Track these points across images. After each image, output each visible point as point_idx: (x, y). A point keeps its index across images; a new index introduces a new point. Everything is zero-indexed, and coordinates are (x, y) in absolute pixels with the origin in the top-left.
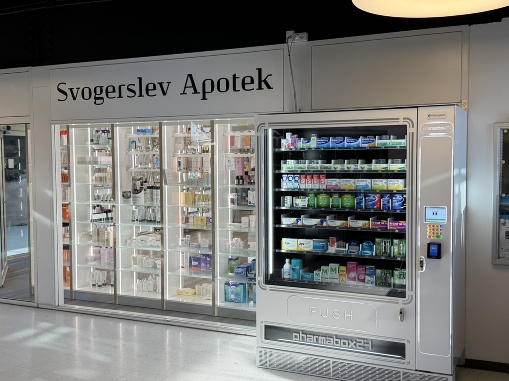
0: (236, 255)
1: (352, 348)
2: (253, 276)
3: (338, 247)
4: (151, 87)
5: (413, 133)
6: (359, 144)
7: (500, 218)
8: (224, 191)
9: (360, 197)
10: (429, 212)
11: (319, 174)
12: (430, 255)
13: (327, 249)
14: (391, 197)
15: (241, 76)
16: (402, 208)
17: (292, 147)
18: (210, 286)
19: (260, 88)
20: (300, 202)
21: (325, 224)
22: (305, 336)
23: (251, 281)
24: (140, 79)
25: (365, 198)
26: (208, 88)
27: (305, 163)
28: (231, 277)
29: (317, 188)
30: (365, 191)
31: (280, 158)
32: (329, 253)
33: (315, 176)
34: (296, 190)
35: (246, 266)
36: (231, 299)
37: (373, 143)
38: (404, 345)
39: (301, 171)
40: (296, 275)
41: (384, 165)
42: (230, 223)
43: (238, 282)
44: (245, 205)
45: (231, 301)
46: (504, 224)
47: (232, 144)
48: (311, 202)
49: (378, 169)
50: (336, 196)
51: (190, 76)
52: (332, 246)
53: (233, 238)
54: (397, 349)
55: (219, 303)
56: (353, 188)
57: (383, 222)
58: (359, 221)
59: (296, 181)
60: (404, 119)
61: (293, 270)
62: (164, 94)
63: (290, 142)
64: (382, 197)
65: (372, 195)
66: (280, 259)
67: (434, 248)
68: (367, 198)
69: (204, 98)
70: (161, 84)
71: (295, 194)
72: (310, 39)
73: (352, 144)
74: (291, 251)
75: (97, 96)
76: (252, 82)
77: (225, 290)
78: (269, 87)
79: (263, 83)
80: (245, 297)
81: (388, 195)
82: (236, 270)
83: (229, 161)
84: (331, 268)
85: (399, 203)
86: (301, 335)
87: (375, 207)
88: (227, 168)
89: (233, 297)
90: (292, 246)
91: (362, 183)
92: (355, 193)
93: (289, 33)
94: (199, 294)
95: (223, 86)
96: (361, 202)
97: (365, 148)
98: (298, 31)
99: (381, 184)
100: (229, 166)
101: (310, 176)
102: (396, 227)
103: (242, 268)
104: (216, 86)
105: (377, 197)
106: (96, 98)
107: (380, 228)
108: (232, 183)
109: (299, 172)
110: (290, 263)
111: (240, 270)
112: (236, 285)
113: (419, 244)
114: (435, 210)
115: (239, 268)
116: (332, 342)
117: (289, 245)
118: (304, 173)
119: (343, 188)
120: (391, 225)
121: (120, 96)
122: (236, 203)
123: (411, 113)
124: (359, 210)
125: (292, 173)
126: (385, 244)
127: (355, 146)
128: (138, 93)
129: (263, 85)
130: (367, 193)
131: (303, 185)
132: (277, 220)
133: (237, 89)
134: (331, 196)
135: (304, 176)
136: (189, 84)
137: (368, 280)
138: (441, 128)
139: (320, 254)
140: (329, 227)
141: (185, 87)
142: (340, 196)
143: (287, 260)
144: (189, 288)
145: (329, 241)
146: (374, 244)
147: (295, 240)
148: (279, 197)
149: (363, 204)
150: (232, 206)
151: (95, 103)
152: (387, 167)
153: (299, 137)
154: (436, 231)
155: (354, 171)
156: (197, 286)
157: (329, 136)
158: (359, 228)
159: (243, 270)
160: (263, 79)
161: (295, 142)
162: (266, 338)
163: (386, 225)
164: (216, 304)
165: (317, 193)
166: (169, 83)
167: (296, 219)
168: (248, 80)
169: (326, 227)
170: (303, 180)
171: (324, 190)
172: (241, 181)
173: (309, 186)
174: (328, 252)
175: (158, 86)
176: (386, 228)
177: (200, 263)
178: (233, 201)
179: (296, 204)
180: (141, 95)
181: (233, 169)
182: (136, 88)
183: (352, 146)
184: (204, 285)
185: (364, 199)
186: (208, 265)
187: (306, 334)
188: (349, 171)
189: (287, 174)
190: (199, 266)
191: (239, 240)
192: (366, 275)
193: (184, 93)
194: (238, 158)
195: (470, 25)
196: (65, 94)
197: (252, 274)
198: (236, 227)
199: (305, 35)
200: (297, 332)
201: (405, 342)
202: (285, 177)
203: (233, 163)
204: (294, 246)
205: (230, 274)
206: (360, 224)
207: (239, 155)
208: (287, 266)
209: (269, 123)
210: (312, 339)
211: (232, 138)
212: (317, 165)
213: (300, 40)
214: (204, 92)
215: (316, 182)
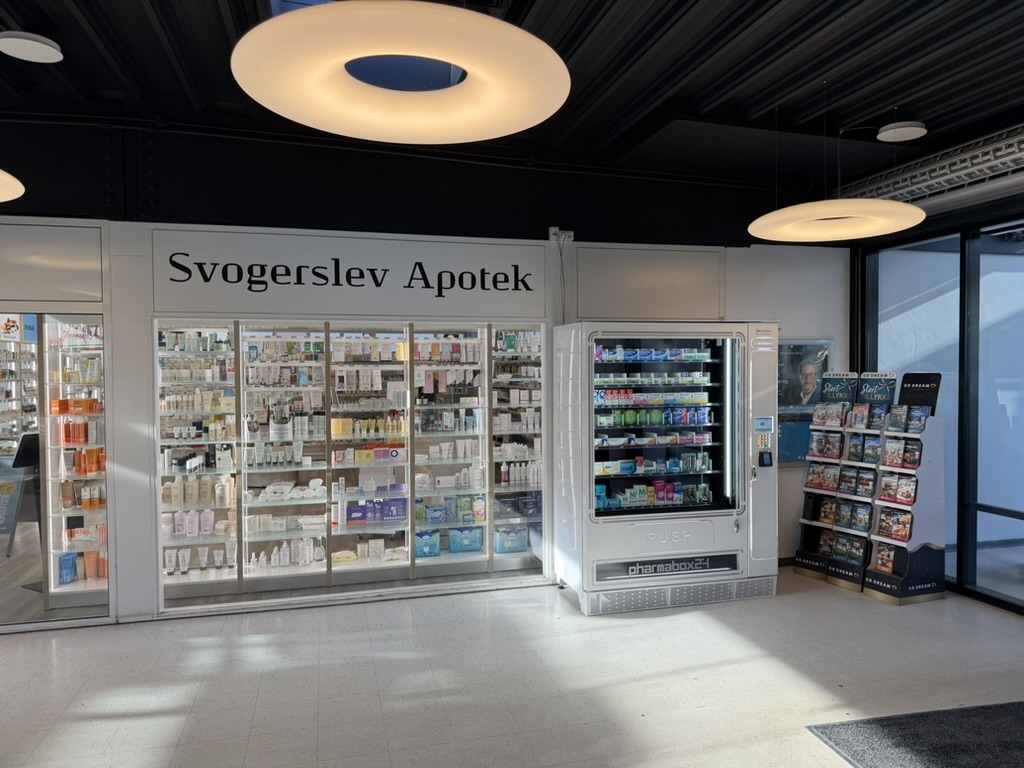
1: (691, 569)
3: (646, 466)
4: (356, 273)
5: (744, 347)
6: (667, 357)
9: (668, 412)
11: (626, 388)
13: (635, 470)
14: (696, 411)
15: (491, 271)
17: (598, 359)
19: (516, 288)
20: (607, 421)
21: (632, 443)
22: (642, 567)
24: (337, 262)
25: (672, 412)
26: (446, 282)
27: (610, 377)
29: (624, 403)
30: (672, 405)
32: (638, 474)
33: (621, 391)
34: (603, 407)
36: (427, 553)
37: (680, 356)
38: (736, 555)
39: (608, 386)
40: (601, 503)
41: (690, 379)
43: (432, 529)
48: (618, 420)
49: (683, 383)
50: (643, 412)
51: (420, 265)
52: (640, 466)
54: (728, 561)
56: (662, 402)
57: (690, 436)
58: (667, 437)
59: (601, 397)
60: (737, 333)
61: (599, 497)
62: (378, 284)
64: (688, 411)
65: (679, 409)
67: (767, 461)
68: (674, 413)
69: (440, 294)
70: (372, 272)
72: (575, 240)
73: (660, 357)
75: (253, 279)
76: (507, 280)
78: (528, 288)
79: (520, 283)
84: (640, 491)
86: (639, 567)
87: (682, 421)
89: (426, 549)
91: (670, 397)
92: (663, 408)
93: (553, 230)
95: (467, 282)
96: (668, 417)
97: (672, 360)
98: (564, 229)
99: (687, 398)
101: (617, 391)
104: (457, 280)
105: (684, 411)
106: (250, 281)
107: (687, 443)
109: (606, 386)
113: (750, 454)
116: (670, 567)
119: (652, 403)
120: (697, 439)
121: (299, 281)
123: (742, 328)
124: (667, 426)
125: (597, 388)
126: (692, 459)
127: (664, 359)
128: (332, 280)
129: (521, 285)
130: (674, 407)
131: (609, 401)
133: (486, 288)
134: (638, 412)
135: (610, 391)
136: (418, 274)
137: (677, 498)
138: (768, 343)
139: (629, 476)
140: (637, 445)
141: (412, 278)
142: (648, 412)
145: (636, 461)
146: (680, 459)
147: (601, 463)
151: (250, 288)
152: (693, 381)
154: (764, 441)
155: (660, 385)
156: (358, 547)
158: (668, 444)
160: (520, 278)
161: (601, 353)
163: (693, 439)
165: (624, 409)
166: (386, 271)
167: (601, 440)
168: (501, 278)
169: (632, 446)
170: (610, 396)
171: (631, 405)
173: (616, 402)
174: (636, 473)
175: (367, 274)
176: (693, 443)
179: (600, 423)
180: (337, 283)
181: (422, 384)
182: (330, 274)
183: (661, 359)
185: (671, 414)
187: (643, 565)
188: (656, 385)
190: (364, 517)
192: (674, 492)
193: (409, 286)
195: (726, 247)
196: (187, 270)
199: (572, 233)
200: (633, 564)
204: (600, 470)
206: (666, 440)
209: (602, 332)
210: (650, 569)
212: (624, 379)
213: (566, 239)
214: (440, 288)
215: (623, 397)
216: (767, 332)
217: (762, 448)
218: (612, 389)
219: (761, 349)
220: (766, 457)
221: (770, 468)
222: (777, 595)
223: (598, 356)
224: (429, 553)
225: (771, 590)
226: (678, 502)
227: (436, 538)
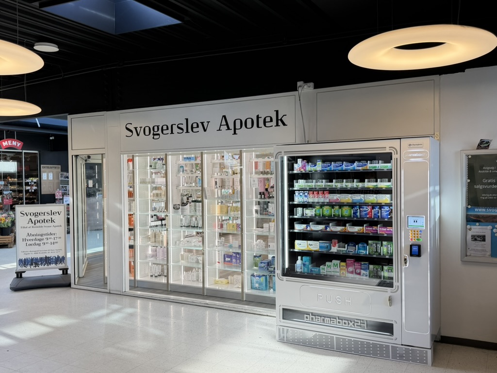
0: (259, 253)
1: (351, 327)
2: (273, 269)
3: (339, 247)
4: (195, 125)
5: (397, 159)
6: (354, 168)
7: (467, 225)
8: (250, 204)
9: (356, 209)
10: (411, 220)
11: (323, 190)
12: (413, 253)
13: (331, 249)
14: (380, 208)
16: (389, 217)
17: (302, 170)
18: (240, 277)
19: (277, 125)
20: (309, 213)
21: (328, 229)
22: (314, 317)
23: (271, 273)
24: (187, 120)
26: (238, 126)
27: (313, 182)
28: (255, 270)
29: (322, 201)
30: (360, 203)
31: (293, 178)
33: (320, 192)
34: (306, 203)
35: (267, 262)
36: (256, 287)
37: (365, 166)
38: (392, 325)
39: (310, 188)
40: (306, 269)
41: (375, 184)
42: (254, 228)
43: (261, 274)
44: (266, 214)
45: (256, 289)
46: (470, 229)
47: (256, 167)
48: (318, 213)
49: (370, 187)
50: (337, 207)
51: (224, 117)
52: (334, 246)
53: (257, 239)
54: (386, 328)
55: (247, 290)
56: (350, 201)
57: (375, 228)
58: (355, 227)
59: (305, 196)
60: (390, 147)
61: (304, 265)
62: (205, 130)
63: (301, 166)
64: (373, 208)
65: (365, 207)
66: (294, 256)
67: (415, 249)
68: (361, 209)
69: (235, 133)
70: (202, 123)
71: (304, 206)
72: (315, 87)
73: (349, 167)
74: (302, 250)
75: (155, 133)
76: (271, 120)
77: (251, 281)
78: (284, 124)
79: (280, 121)
80: (266, 286)
81: (378, 207)
82: (260, 265)
83: (254, 181)
84: (334, 264)
85: (386, 213)
86: (311, 316)
87: (368, 216)
88: (252, 186)
89: (257, 285)
90: (303, 247)
91: (358, 197)
92: (352, 205)
93: (299, 84)
94: (231, 283)
95: (249, 125)
96: (357, 212)
97: (359, 170)
98: (306, 82)
99: (372, 198)
100: (253, 185)
101: (316, 192)
102: (385, 232)
103: (264, 263)
104: (242, 124)
105: (369, 208)
106: (154, 135)
107: (372, 233)
108: (256, 197)
109: (308, 189)
110: (302, 259)
111: (263, 265)
112: (259, 276)
113: (403, 245)
114: (415, 219)
115: (261, 263)
116: (335, 322)
117: (301, 245)
118: (312, 190)
119: (342, 201)
120: (381, 230)
121: (172, 133)
122: (259, 213)
123: (395, 143)
124: (355, 219)
125: (302, 190)
126: (376, 245)
127: (351, 169)
128: (185, 130)
129: (280, 123)
130: (361, 205)
131: (311, 199)
132: (291, 226)
133: (260, 126)
134: (333, 208)
135: (312, 192)
136: (224, 123)
137: (363, 274)
138: (420, 155)
139: (325, 252)
140: (332, 231)
141: (221, 125)
142: (340, 208)
143: (299, 258)
144: (223, 279)
145: (332, 243)
146: (368, 245)
147: (306, 241)
148: (292, 208)
149: (358, 214)
150: (256, 215)
151: (153, 138)
152: (377, 185)
153: (308, 162)
154: (416, 236)
155: (350, 188)
156: (229, 277)
157: (331, 161)
158: (355, 232)
159: (265, 265)
160: (279, 118)
161: (305, 166)
162: (283, 319)
163: (377, 230)
164: (244, 291)
165: (322, 205)
166: (208, 122)
167: (306, 225)
168: (268, 119)
169: (329, 232)
170: (311, 196)
171: (327, 203)
172: (263, 196)
173: (316, 200)
174: (331, 251)
175: (200, 125)
176: (377, 233)
177: (231, 259)
178: (257, 211)
179: (306, 214)
180: (187, 132)
181: (257, 187)
182: (184, 127)
183: (349, 169)
184: (235, 276)
185: (359, 210)
186: (238, 261)
187: (315, 316)
188: (347, 188)
189: (299, 190)
190: (231, 262)
191: (262, 241)
192: (361, 269)
193: (219, 130)
194: (261, 178)
195: (440, 75)
196: (131, 131)
197: (272, 268)
198: (259, 231)
199: (312, 84)
200: (308, 314)
201: (393, 323)
202: (297, 193)
203: (256, 182)
204: (305, 247)
205: (255, 268)
206: (356, 229)
207: (262, 176)
208: (299, 262)
209: (285, 152)
210: (320, 319)
211: (256, 163)
212: (323, 184)
213: (308, 88)
214: (235, 129)
215: (320, 196)
217: (415, 241)
219: (412, 160)
223: (303, 168)
225: (426, 360)
227: (263, 279)
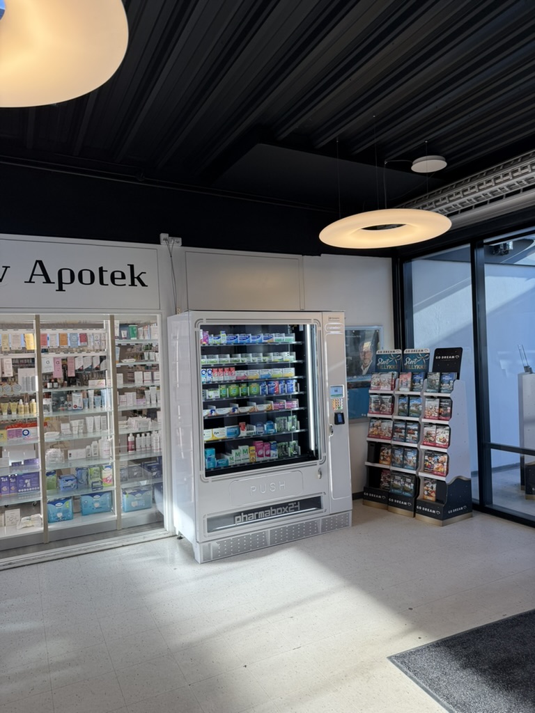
3: (248, 430)
5: (320, 331)
6: (261, 340)
9: (264, 385)
11: (229, 366)
13: (240, 433)
14: (286, 383)
15: (109, 270)
17: (204, 343)
19: (133, 284)
20: (213, 394)
21: (236, 411)
22: (246, 516)
25: (267, 384)
26: (66, 277)
27: (216, 358)
29: (228, 379)
30: (267, 379)
32: (242, 437)
33: (226, 369)
34: (211, 383)
37: (272, 339)
38: (320, 497)
39: (214, 365)
40: (211, 464)
41: (280, 357)
43: (65, 497)
44: (63, 410)
47: (44, 343)
48: (223, 393)
49: (274, 361)
50: (244, 385)
51: (41, 263)
52: (243, 430)
54: (315, 502)
56: (259, 377)
57: (282, 404)
58: (265, 405)
59: (209, 374)
60: (314, 320)
61: (209, 459)
63: (202, 338)
64: (279, 383)
65: (273, 382)
68: (269, 385)
69: (61, 289)
72: (182, 245)
73: (256, 340)
74: (207, 442)
76: (123, 277)
78: (143, 284)
79: (136, 280)
81: (283, 381)
82: (62, 484)
83: (48, 362)
84: (240, 450)
87: (275, 392)
89: (59, 515)
90: (208, 437)
91: (265, 372)
92: (260, 381)
93: (163, 236)
95: (86, 279)
96: (264, 389)
97: (267, 343)
99: (278, 373)
101: (222, 369)
104: (74, 277)
105: (277, 383)
107: (279, 409)
109: (212, 366)
112: (63, 501)
113: (328, 415)
116: (269, 513)
119: (250, 378)
120: (287, 405)
123: (318, 316)
124: (264, 396)
125: (205, 367)
126: (284, 422)
127: (259, 341)
129: (136, 281)
130: (268, 381)
131: (215, 378)
133: (105, 283)
134: (240, 386)
135: (216, 369)
136: (38, 270)
137: (273, 454)
138: (337, 328)
139: (234, 439)
140: (240, 413)
141: (33, 275)
142: (248, 386)
145: (239, 426)
146: (274, 422)
147: (210, 430)
149: (267, 390)
152: (282, 359)
153: (210, 334)
154: (338, 404)
155: (257, 363)
158: (265, 411)
160: (136, 276)
161: (207, 338)
163: (284, 406)
165: (228, 384)
166: (6, 267)
167: (210, 410)
168: (118, 275)
169: (236, 414)
170: (216, 374)
171: (234, 381)
173: (222, 379)
174: (240, 436)
176: (284, 408)
179: (210, 396)
183: (257, 342)
185: (267, 386)
188: (253, 363)
192: (271, 449)
193: (30, 282)
195: (303, 255)
199: (180, 240)
200: (239, 514)
203: (51, 364)
204: (210, 437)
206: (263, 407)
209: (206, 319)
210: (253, 516)
212: (227, 359)
213: (176, 243)
214: (61, 283)
215: (227, 374)
216: (337, 319)
217: (336, 410)
218: (218, 368)
219: (332, 332)
220: (339, 416)
221: (343, 425)
222: (353, 525)
223: (205, 340)
224: (63, 518)
225: (348, 523)
226: (275, 458)
227: (69, 504)
